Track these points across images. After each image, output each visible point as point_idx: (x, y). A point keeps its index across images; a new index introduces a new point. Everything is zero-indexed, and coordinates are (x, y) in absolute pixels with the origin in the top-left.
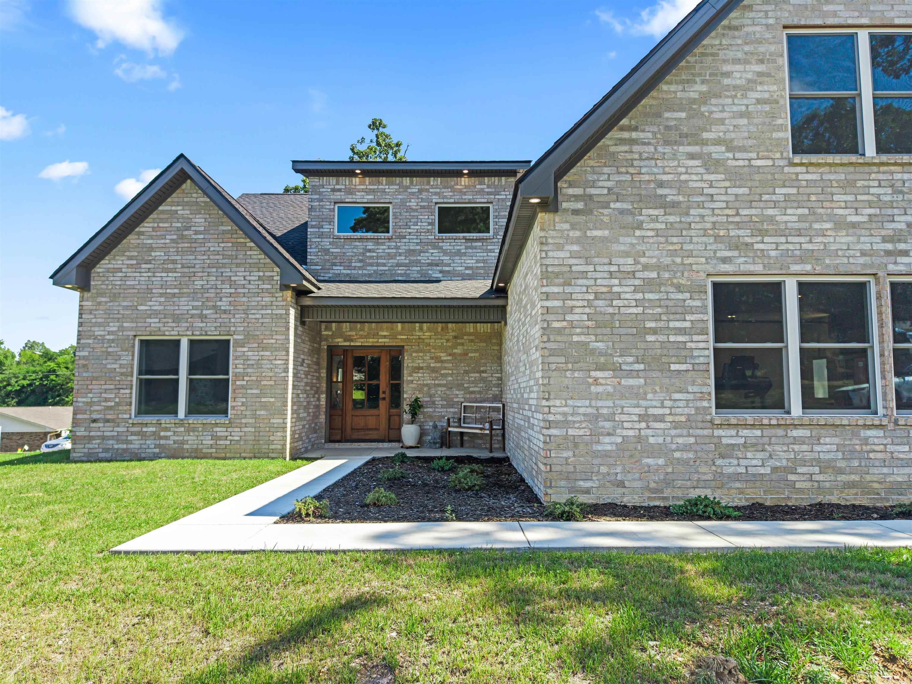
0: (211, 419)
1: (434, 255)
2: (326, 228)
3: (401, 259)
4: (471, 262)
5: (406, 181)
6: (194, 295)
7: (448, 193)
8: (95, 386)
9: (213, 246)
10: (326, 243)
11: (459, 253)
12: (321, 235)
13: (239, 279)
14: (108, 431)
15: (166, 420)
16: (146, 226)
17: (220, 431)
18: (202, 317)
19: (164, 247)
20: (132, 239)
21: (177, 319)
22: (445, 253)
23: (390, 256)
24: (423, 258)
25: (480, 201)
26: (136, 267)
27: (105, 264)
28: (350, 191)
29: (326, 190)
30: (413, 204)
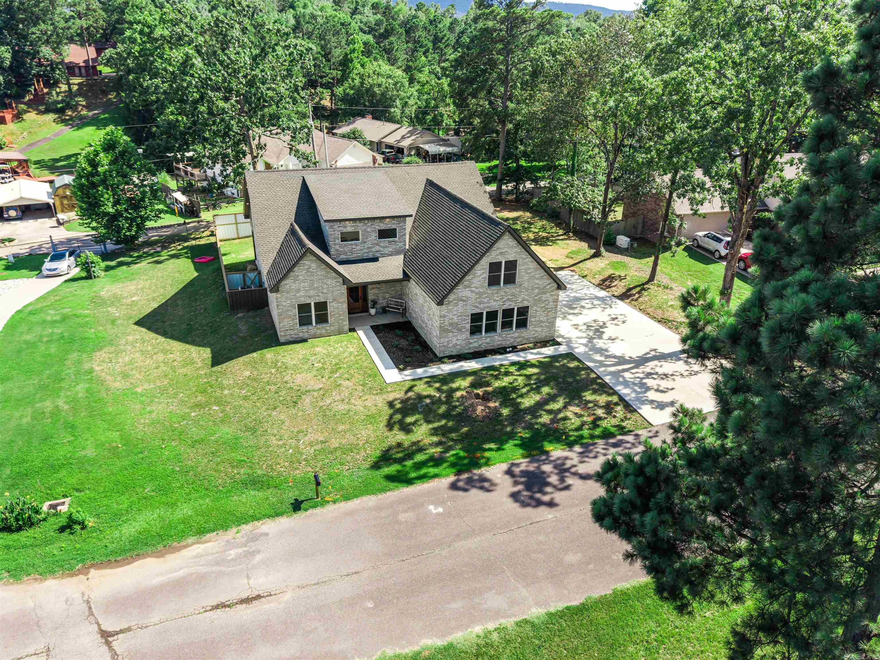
0: (324, 325)
1: (377, 248)
2: (337, 241)
3: (365, 251)
4: (390, 250)
5: (366, 222)
6: (314, 289)
7: (382, 225)
8: (285, 320)
9: (319, 273)
10: (337, 247)
11: (386, 247)
12: (335, 244)
13: (329, 283)
14: (292, 332)
15: (310, 327)
16: (296, 269)
17: (328, 328)
18: (318, 296)
19: (302, 275)
20: (292, 274)
21: (310, 297)
22: (382, 247)
23: (361, 250)
24: (373, 250)
25: (394, 227)
26: (294, 282)
27: (283, 283)
28: (345, 227)
29: (336, 227)
30: (369, 230)
